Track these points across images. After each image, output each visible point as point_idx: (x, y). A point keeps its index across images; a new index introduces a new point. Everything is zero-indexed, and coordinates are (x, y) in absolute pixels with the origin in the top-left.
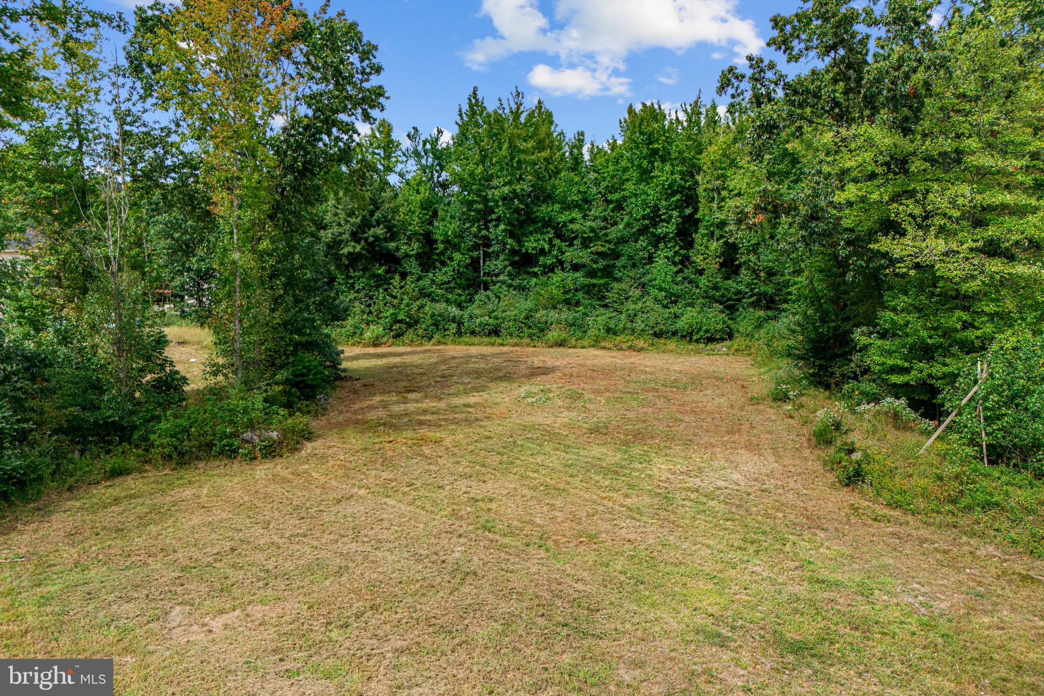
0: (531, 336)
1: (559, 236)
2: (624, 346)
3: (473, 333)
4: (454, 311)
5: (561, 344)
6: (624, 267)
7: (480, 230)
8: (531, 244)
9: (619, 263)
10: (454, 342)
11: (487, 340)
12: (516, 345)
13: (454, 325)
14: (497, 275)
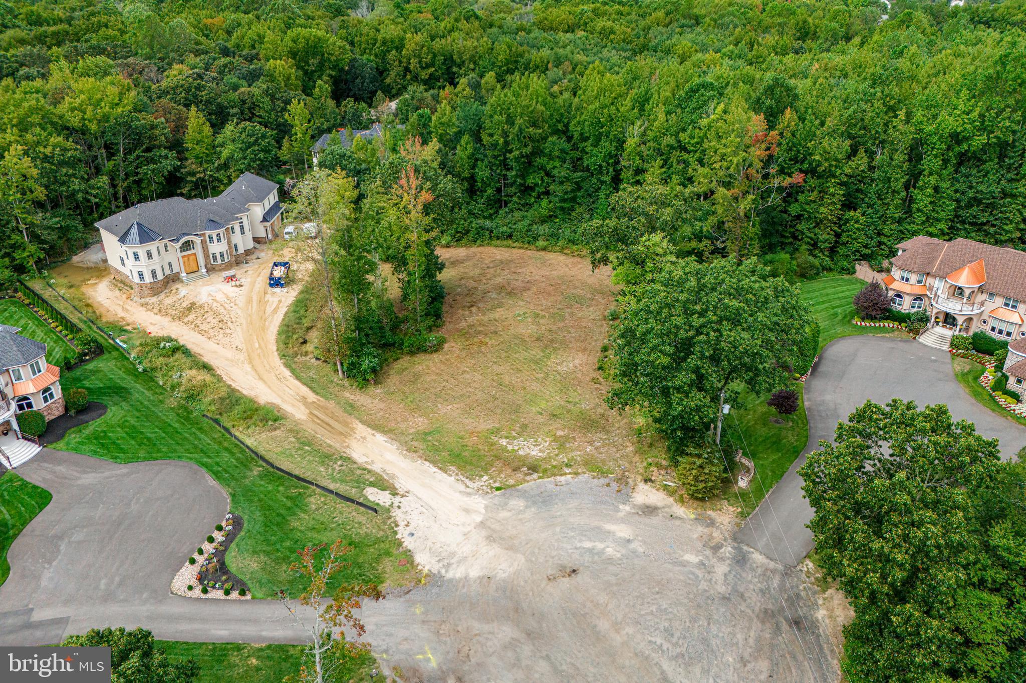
0: (529, 243)
1: (548, 174)
2: (576, 254)
3: (498, 238)
4: (488, 223)
5: (544, 249)
6: (583, 197)
7: (501, 171)
8: (530, 181)
9: (580, 194)
10: (488, 244)
11: (505, 243)
12: (521, 248)
13: (488, 232)
14: (512, 196)
